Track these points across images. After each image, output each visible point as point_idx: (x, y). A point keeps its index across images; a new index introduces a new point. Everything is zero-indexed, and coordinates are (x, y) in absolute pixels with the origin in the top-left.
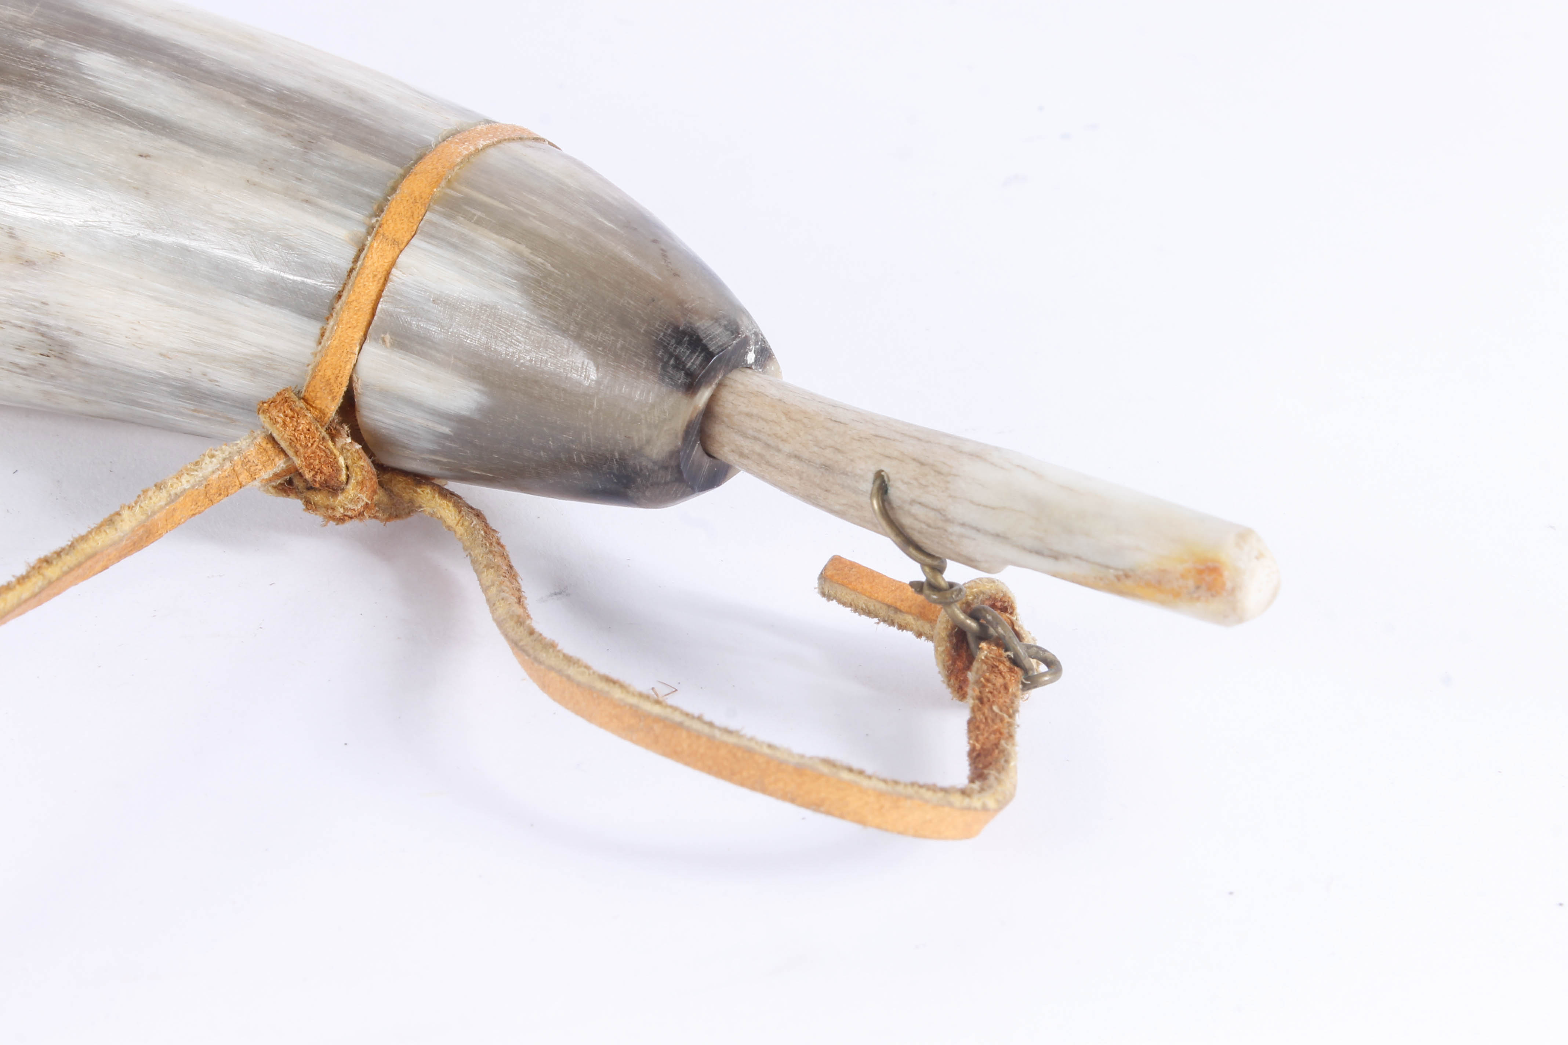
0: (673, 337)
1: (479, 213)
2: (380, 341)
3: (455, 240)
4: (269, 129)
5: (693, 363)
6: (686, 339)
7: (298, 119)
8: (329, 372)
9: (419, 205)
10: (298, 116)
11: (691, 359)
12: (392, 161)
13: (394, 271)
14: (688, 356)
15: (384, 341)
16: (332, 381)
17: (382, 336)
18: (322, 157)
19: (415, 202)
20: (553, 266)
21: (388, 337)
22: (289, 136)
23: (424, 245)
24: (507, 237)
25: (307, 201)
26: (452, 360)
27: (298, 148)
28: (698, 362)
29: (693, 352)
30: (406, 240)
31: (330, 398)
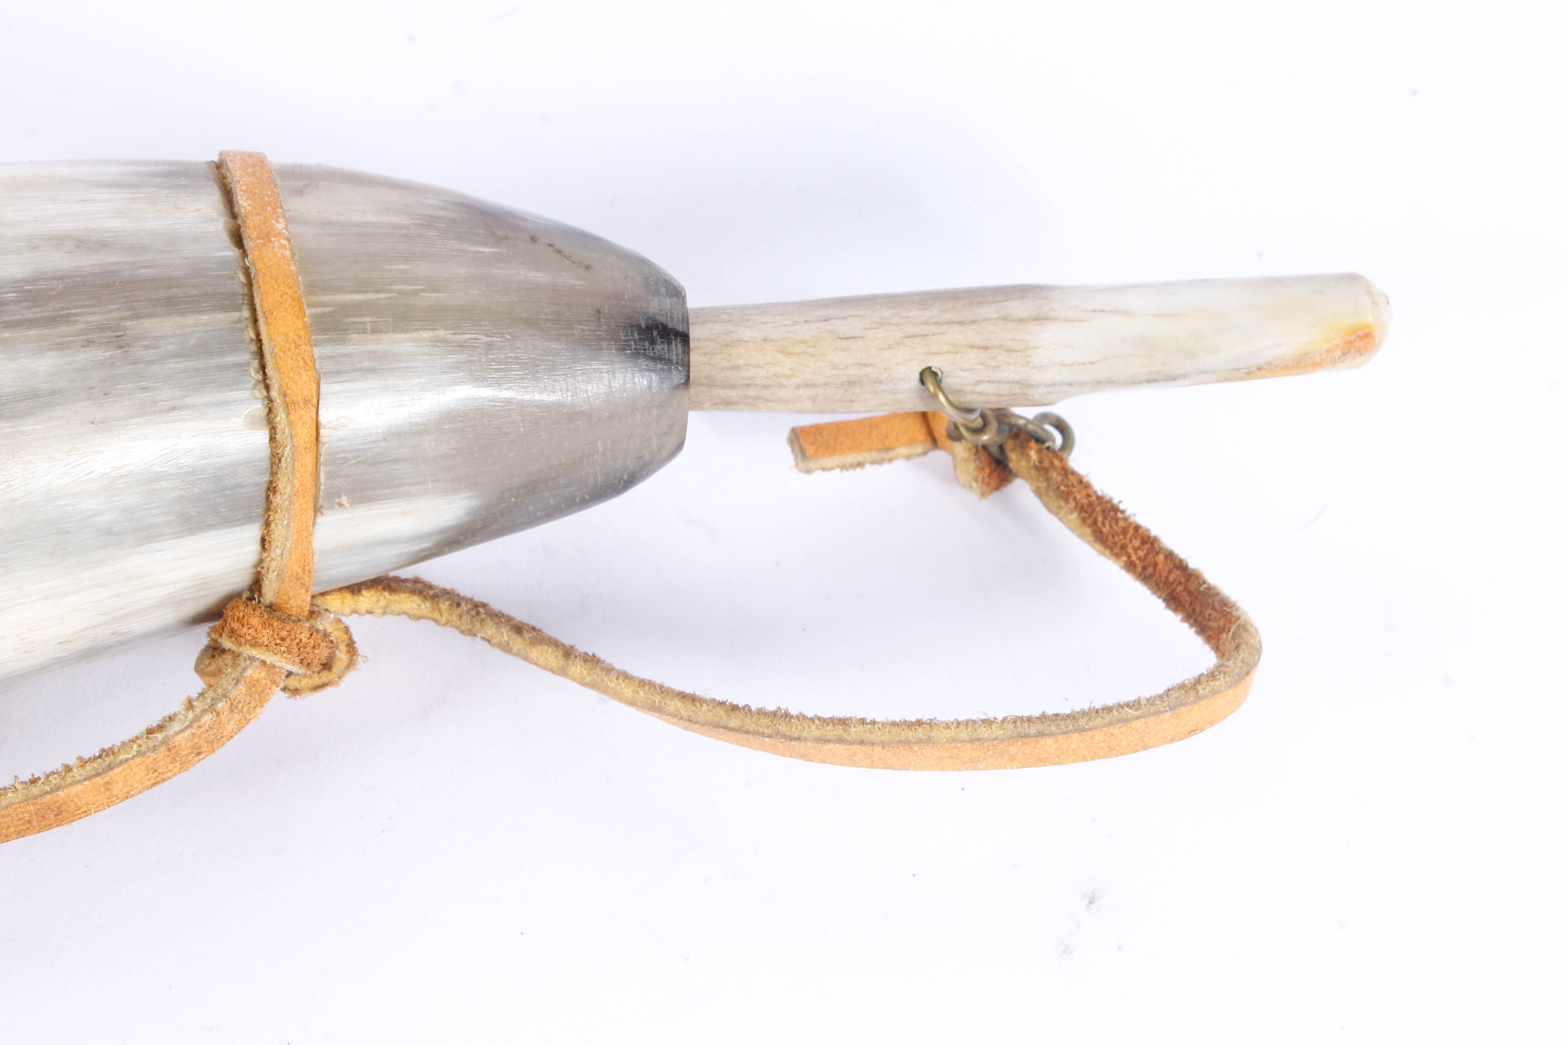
0: (644, 340)
1: (368, 319)
2: (337, 507)
3: (366, 364)
4: (61, 347)
5: (677, 355)
6: (655, 333)
7: (75, 315)
8: (296, 568)
9: (303, 347)
10: (73, 311)
11: (672, 351)
12: (224, 309)
13: (322, 432)
14: (669, 350)
15: (341, 505)
16: (301, 574)
17: (337, 500)
18: (147, 347)
19: (297, 346)
20: (487, 336)
21: (344, 499)
22: (88, 343)
23: (337, 387)
24: (417, 330)
25: (174, 409)
26: (430, 485)
27: (113, 352)
28: (680, 351)
29: (669, 344)
30: (314, 393)
31: (303, 591)
